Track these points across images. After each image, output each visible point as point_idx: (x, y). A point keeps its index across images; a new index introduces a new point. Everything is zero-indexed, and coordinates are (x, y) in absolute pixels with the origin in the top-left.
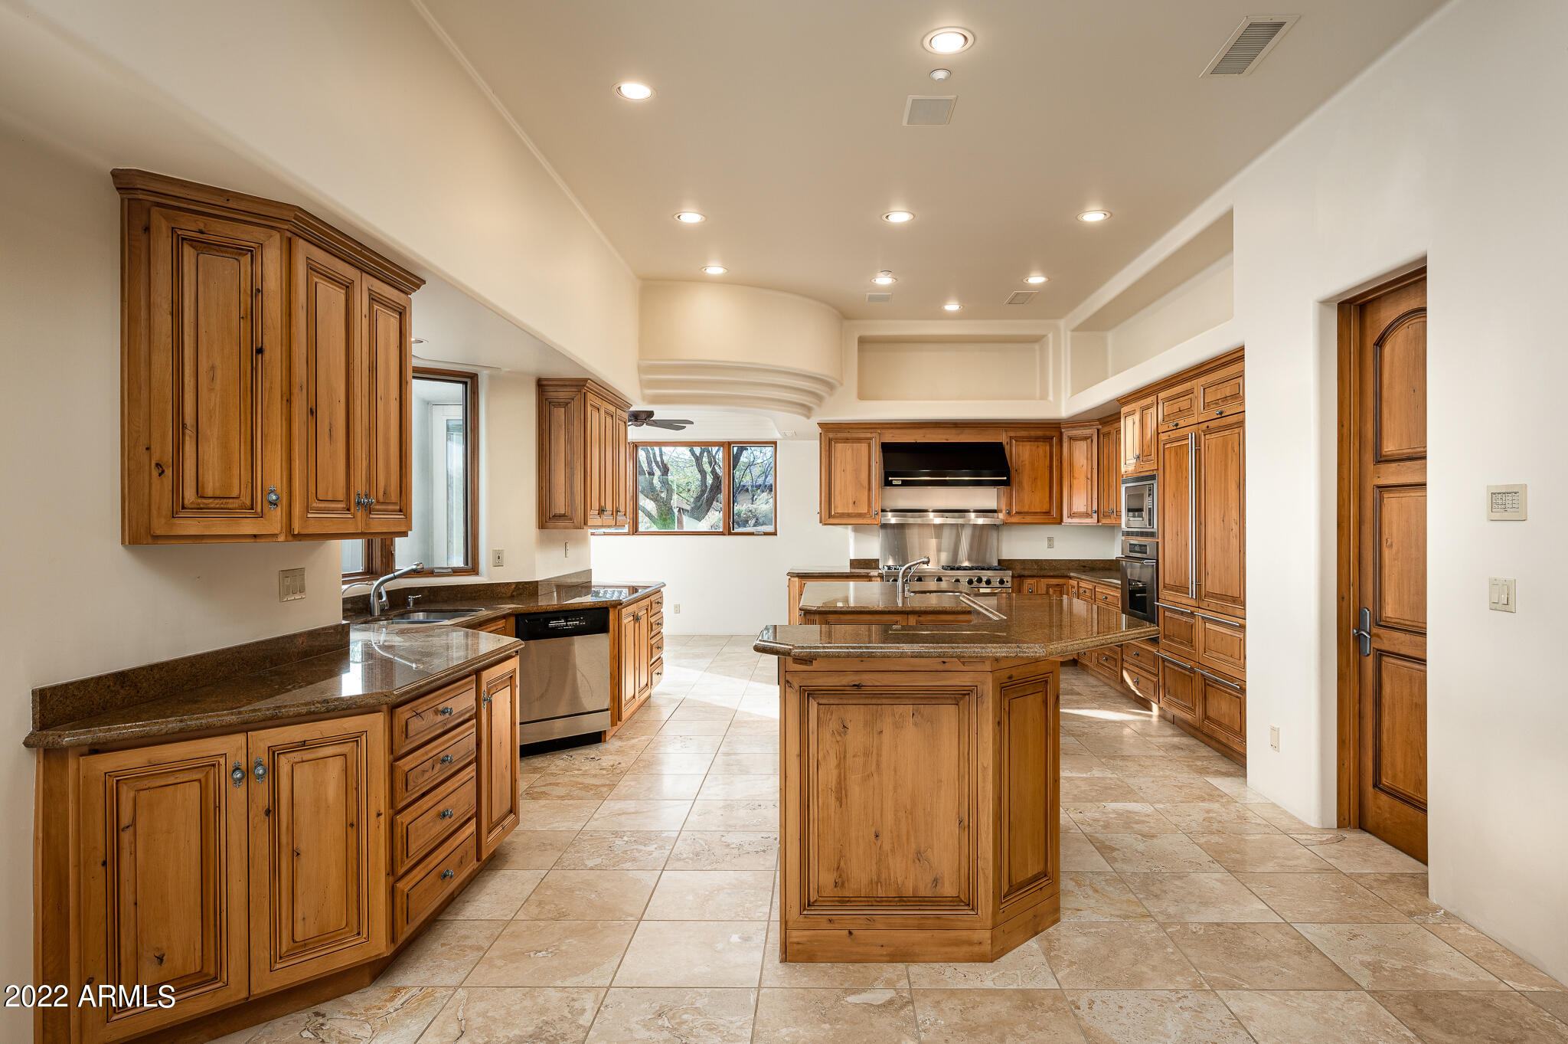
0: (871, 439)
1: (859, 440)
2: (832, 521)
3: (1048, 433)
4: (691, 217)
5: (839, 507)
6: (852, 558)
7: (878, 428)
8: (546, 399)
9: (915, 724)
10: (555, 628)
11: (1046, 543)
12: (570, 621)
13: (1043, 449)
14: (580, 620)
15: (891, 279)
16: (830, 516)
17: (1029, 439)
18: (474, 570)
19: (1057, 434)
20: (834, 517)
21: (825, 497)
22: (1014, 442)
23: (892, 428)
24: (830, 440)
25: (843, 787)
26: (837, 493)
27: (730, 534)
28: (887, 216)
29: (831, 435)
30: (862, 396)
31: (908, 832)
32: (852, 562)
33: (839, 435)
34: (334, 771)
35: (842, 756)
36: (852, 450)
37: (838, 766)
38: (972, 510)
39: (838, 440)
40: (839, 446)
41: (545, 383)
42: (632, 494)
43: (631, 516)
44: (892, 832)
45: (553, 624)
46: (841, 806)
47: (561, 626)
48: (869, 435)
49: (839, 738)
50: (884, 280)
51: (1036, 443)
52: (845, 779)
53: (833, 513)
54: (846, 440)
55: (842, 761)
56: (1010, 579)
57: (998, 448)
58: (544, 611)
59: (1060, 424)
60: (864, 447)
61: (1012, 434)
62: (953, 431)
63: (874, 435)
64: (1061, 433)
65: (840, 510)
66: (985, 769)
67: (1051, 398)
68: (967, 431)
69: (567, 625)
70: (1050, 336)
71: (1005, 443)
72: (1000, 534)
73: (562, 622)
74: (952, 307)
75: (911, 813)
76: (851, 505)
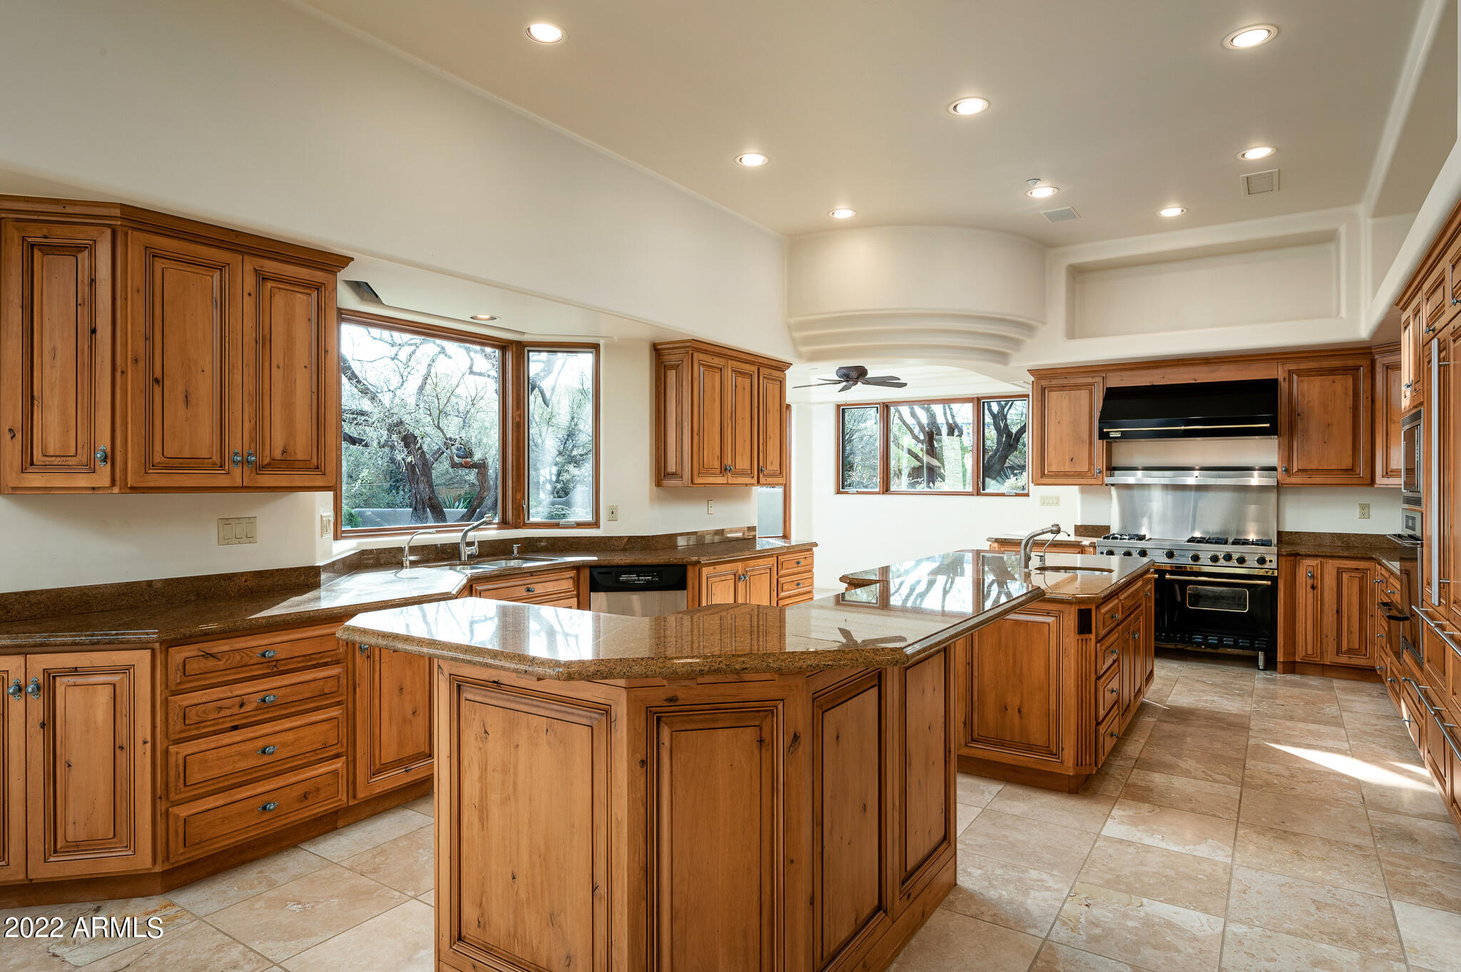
0: (1092, 384)
1: (1077, 387)
2: (1045, 480)
3: (1350, 362)
4: (753, 159)
5: (1053, 465)
6: (1079, 524)
7: (1102, 371)
8: (662, 363)
9: (549, 743)
10: (624, 582)
11: (1357, 512)
12: (642, 576)
13: (1342, 385)
14: (653, 576)
15: (1052, 189)
16: (1043, 475)
17: (1320, 372)
18: (596, 524)
19: (1367, 362)
20: (1049, 476)
21: (1036, 453)
22: (1295, 377)
23: (1121, 370)
24: (1043, 389)
25: (485, 806)
26: (1051, 449)
27: (978, 494)
28: (955, 107)
29: (1044, 383)
30: (1072, 334)
31: (542, 883)
32: (1076, 528)
33: (1054, 382)
34: (103, 697)
35: (484, 769)
36: (1070, 398)
37: (480, 778)
38: (1257, 468)
39: (1052, 389)
40: (1054, 395)
41: (659, 347)
42: (882, 454)
43: (882, 475)
44: (527, 878)
45: (624, 578)
46: (483, 830)
47: (632, 580)
48: (1090, 380)
49: (481, 745)
50: (1043, 192)
51: (1331, 377)
52: (486, 797)
53: (1046, 472)
54: (1062, 388)
55: (484, 772)
56: (1274, 558)
57: (1270, 386)
58: (615, 564)
59: (1370, 348)
60: (1084, 394)
61: (1292, 367)
62: (1205, 368)
63: (1097, 379)
64: (1373, 362)
65: (1054, 469)
66: (619, 823)
67: (1343, 314)
68: (1225, 367)
69: (638, 580)
70: (1343, 230)
71: (1281, 379)
72: (1282, 498)
73: (634, 577)
74: (1171, 211)
75: (545, 860)
76: (1068, 461)
